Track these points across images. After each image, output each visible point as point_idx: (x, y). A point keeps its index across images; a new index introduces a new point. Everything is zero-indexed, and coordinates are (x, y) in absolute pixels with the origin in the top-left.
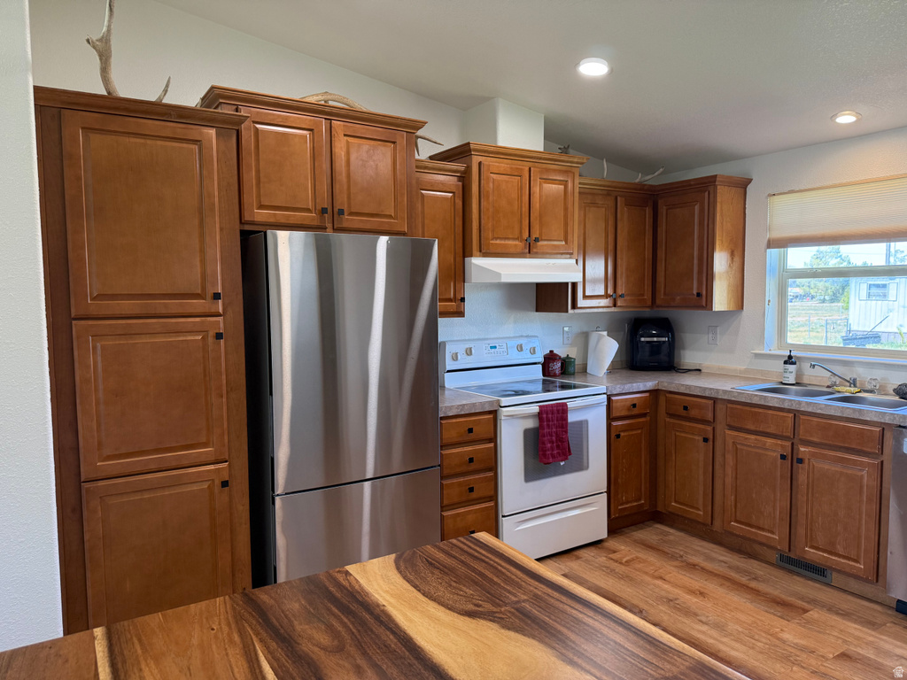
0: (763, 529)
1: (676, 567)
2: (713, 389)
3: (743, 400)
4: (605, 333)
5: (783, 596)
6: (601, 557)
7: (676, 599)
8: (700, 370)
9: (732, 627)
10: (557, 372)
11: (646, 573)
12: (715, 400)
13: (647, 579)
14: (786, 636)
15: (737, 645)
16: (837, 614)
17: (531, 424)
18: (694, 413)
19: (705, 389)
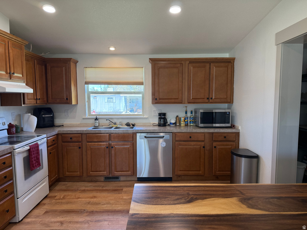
0: (101, 171)
1: (80, 193)
2: (81, 130)
3: (93, 132)
4: (30, 114)
5: (114, 188)
6: (53, 200)
7: (90, 202)
8: (63, 125)
9: (112, 202)
10: (15, 132)
11: (73, 198)
12: (82, 134)
13: (76, 200)
14: (125, 198)
15: (117, 206)
16: (129, 187)
17: (25, 155)
18: (74, 139)
19: (78, 131)
